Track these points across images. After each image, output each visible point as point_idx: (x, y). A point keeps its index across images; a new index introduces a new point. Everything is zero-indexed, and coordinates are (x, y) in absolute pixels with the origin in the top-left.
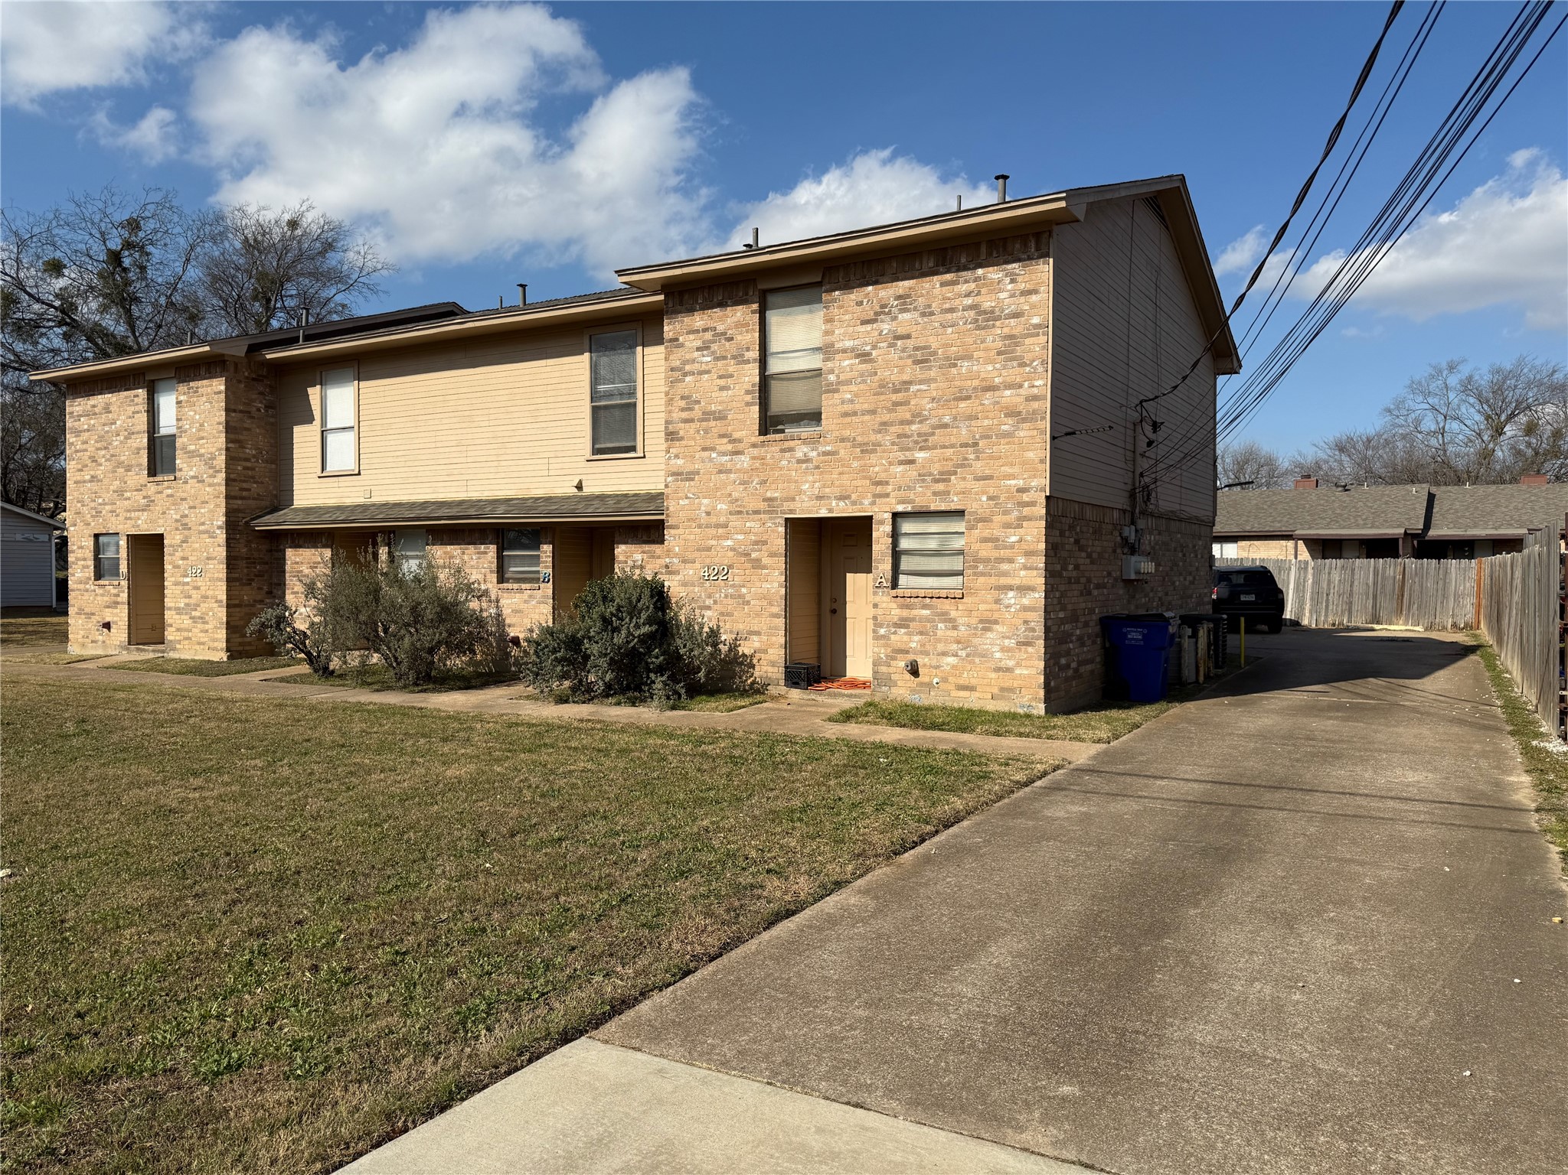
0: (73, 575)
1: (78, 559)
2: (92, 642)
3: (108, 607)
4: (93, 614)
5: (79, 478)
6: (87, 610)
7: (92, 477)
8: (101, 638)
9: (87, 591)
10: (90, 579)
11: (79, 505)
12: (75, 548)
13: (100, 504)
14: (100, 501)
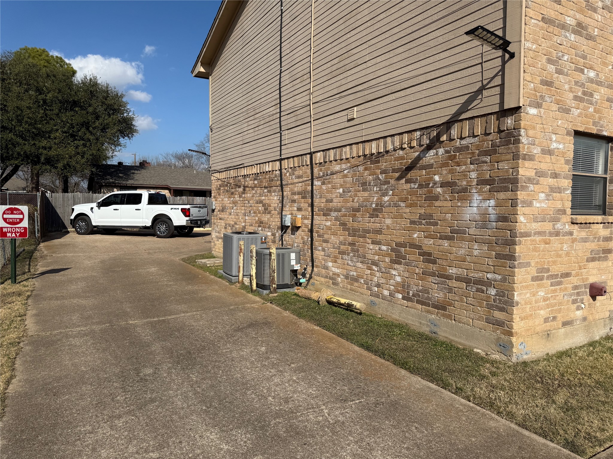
0: (529, 204)
1: (540, 174)
2: (565, 324)
3: (593, 260)
4: (567, 275)
5: (552, 14)
6: (556, 269)
7: (579, 24)
8: (579, 313)
9: (557, 234)
10: (564, 212)
11: (551, 68)
12: (536, 151)
13: (591, 81)
14: (592, 74)
